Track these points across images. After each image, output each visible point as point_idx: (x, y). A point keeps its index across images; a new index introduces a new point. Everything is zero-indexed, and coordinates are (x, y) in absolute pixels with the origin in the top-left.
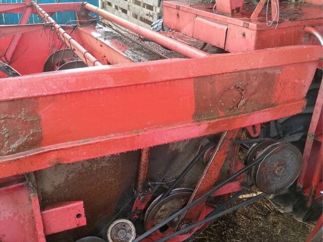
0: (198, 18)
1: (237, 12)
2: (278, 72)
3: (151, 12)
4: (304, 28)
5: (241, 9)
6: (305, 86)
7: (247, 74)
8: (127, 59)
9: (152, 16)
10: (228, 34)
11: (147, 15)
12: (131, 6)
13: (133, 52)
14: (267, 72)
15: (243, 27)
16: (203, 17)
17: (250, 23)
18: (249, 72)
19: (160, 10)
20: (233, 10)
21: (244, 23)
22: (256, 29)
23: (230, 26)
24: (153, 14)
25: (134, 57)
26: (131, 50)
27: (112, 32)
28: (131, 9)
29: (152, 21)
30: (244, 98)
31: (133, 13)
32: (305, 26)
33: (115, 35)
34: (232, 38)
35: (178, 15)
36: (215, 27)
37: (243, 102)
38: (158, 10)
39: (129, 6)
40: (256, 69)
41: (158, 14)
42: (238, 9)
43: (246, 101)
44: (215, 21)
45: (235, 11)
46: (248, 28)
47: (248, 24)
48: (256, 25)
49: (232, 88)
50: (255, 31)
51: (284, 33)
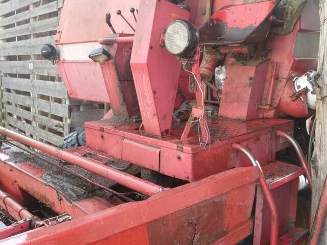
0: (125, 141)
1: (167, 134)
2: (224, 198)
3: (61, 123)
4: (231, 145)
5: (170, 131)
6: (249, 207)
7: (198, 207)
8: (46, 185)
9: (63, 127)
10: (161, 157)
11: (57, 126)
12: (37, 117)
13: (52, 177)
14: (216, 201)
15: (177, 150)
16: (131, 140)
17: (184, 147)
18: (199, 205)
19: (71, 121)
20: (163, 132)
21: (178, 147)
22: (191, 152)
23: (162, 149)
24: (63, 125)
25: (55, 183)
26: (50, 175)
27: (22, 153)
28: (37, 120)
29: (62, 132)
30: (198, 233)
31: (39, 124)
32: (232, 144)
33: (27, 157)
34: (166, 161)
35: (102, 136)
36: (146, 150)
37: (197, 237)
38: (69, 121)
39: (34, 117)
40: (206, 201)
41: (69, 125)
42: (167, 131)
43: (200, 235)
44: (145, 143)
45: (164, 133)
46: (182, 151)
47: (182, 148)
48: (190, 149)
49: (186, 225)
50: (191, 155)
51: (216, 152)
